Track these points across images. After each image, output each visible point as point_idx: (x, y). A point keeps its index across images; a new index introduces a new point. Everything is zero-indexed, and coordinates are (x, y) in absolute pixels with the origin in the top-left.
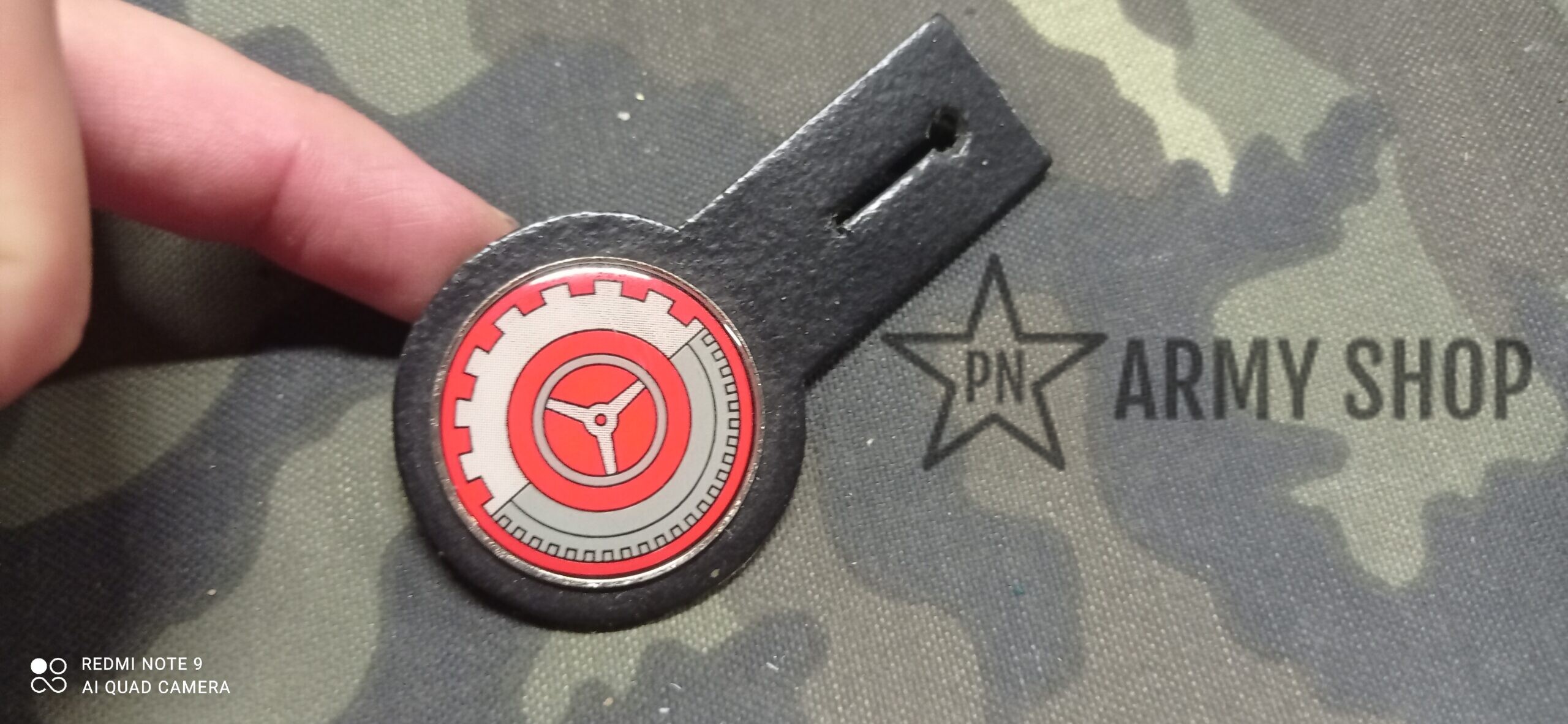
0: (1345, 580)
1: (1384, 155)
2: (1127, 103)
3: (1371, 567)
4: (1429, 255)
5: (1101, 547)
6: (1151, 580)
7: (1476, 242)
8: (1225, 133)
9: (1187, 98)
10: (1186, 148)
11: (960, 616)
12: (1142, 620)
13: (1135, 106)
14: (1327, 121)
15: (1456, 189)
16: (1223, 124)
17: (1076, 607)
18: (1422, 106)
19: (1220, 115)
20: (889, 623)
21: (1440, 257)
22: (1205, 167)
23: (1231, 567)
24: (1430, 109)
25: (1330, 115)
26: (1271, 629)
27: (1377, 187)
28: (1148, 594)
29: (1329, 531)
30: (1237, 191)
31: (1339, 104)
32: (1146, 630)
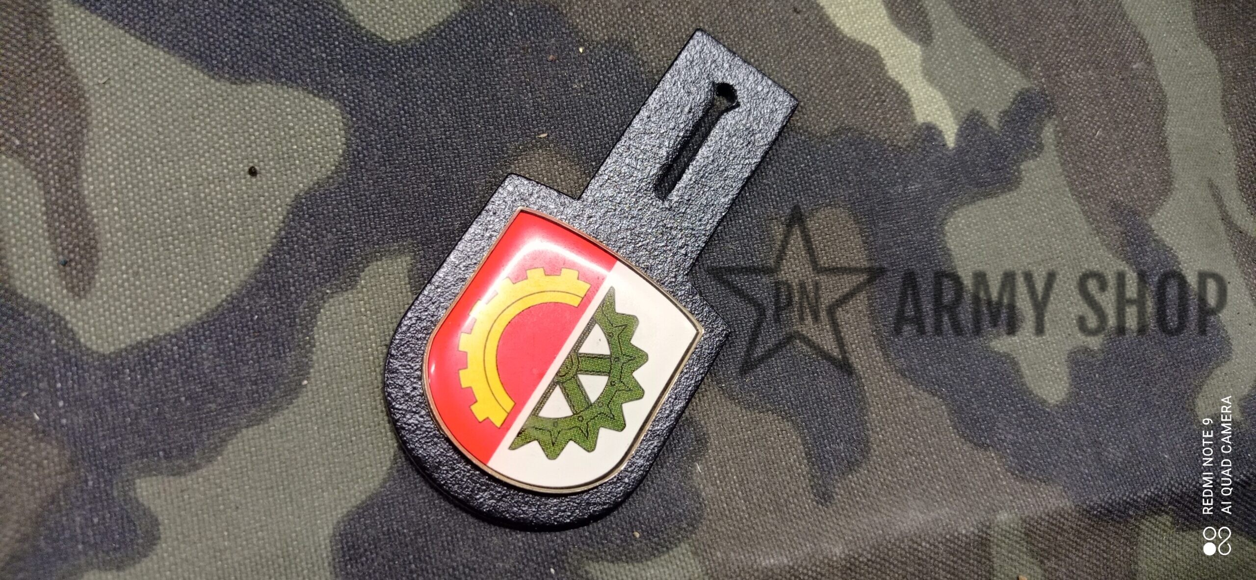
0: (1023, 399)
1: (1046, 128)
2: (893, 80)
3: (1037, 391)
4: (1073, 195)
5: (878, 376)
6: (909, 398)
7: (1101, 188)
8: (952, 107)
9: (928, 80)
10: (928, 115)
11: (792, 420)
12: (905, 423)
13: (897, 83)
14: (1013, 103)
15: (1090, 153)
16: (951, 101)
17: (864, 415)
18: (1072, 97)
19: (948, 93)
20: (747, 425)
21: (1080, 197)
22: (940, 128)
23: (956, 390)
24: (1075, 100)
25: (1015, 100)
26: (982, 429)
27: (1042, 149)
28: (908, 407)
29: (1013, 369)
30: (960, 146)
31: (1020, 93)
32: (907, 430)
